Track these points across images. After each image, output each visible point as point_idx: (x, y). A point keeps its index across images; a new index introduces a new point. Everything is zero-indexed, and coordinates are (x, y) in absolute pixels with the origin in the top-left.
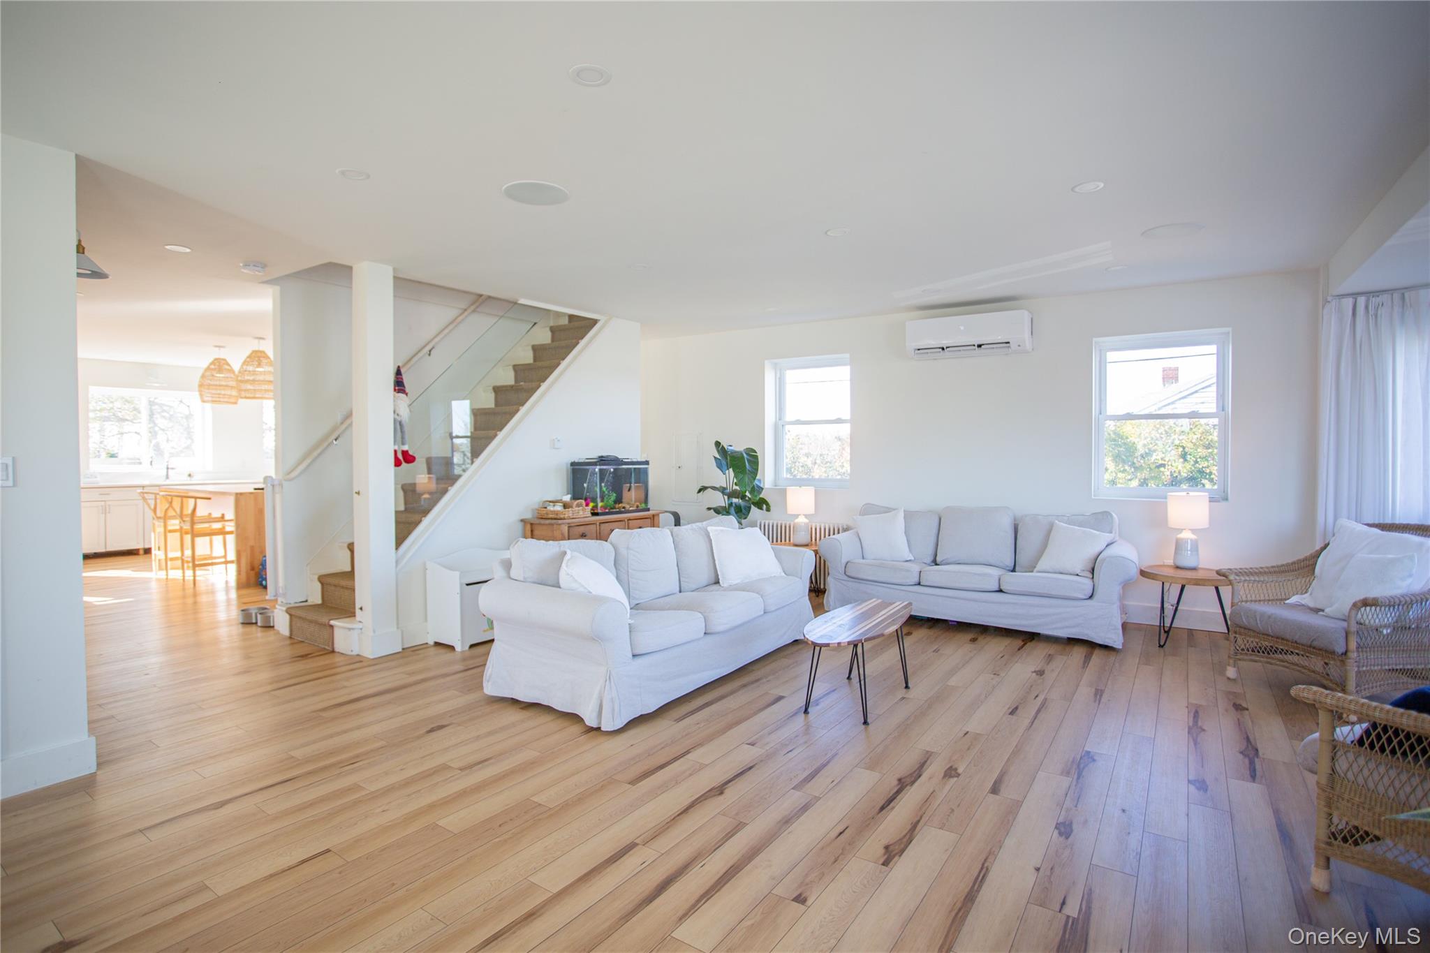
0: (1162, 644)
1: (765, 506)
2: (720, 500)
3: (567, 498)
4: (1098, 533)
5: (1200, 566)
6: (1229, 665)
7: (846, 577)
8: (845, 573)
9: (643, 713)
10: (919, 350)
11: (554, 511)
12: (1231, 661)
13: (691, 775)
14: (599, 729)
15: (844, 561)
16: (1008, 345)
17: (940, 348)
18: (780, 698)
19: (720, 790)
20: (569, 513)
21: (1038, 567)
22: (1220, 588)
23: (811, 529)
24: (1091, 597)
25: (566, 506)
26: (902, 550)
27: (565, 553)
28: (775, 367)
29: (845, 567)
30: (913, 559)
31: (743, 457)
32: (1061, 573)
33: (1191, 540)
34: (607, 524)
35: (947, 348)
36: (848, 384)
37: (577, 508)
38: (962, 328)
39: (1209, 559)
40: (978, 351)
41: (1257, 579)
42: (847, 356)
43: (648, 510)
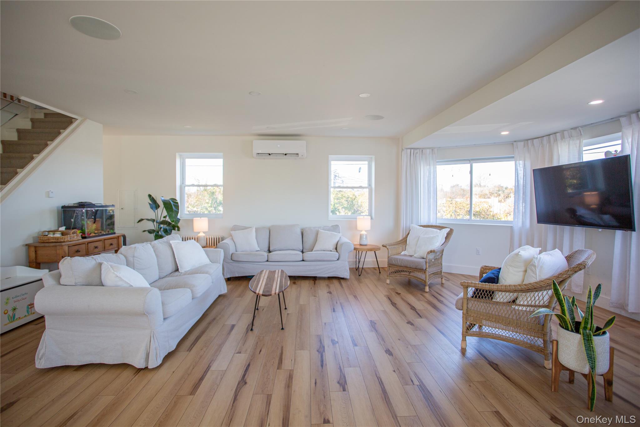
0: (360, 274)
1: (176, 229)
2: (151, 226)
3: (63, 229)
4: (336, 233)
5: (368, 244)
6: (387, 279)
7: (232, 261)
8: (231, 259)
9: (170, 351)
10: (258, 154)
11: (56, 237)
12: (388, 277)
13: (222, 379)
14: (146, 368)
15: (231, 253)
16: (298, 155)
17: (268, 154)
18: (233, 326)
19: (243, 382)
20: (67, 238)
21: (314, 249)
22: (376, 252)
23: (207, 239)
24: (338, 259)
25: (63, 234)
26: (255, 246)
27: (100, 264)
28: (181, 156)
29: (231, 256)
30: (259, 250)
31: (170, 203)
32: (324, 251)
33: (365, 234)
34: (92, 243)
35: (272, 154)
36: (222, 168)
37: (73, 235)
38: (279, 146)
39: (370, 241)
40: (285, 156)
41: (394, 247)
42: (222, 154)
43: (115, 233)
